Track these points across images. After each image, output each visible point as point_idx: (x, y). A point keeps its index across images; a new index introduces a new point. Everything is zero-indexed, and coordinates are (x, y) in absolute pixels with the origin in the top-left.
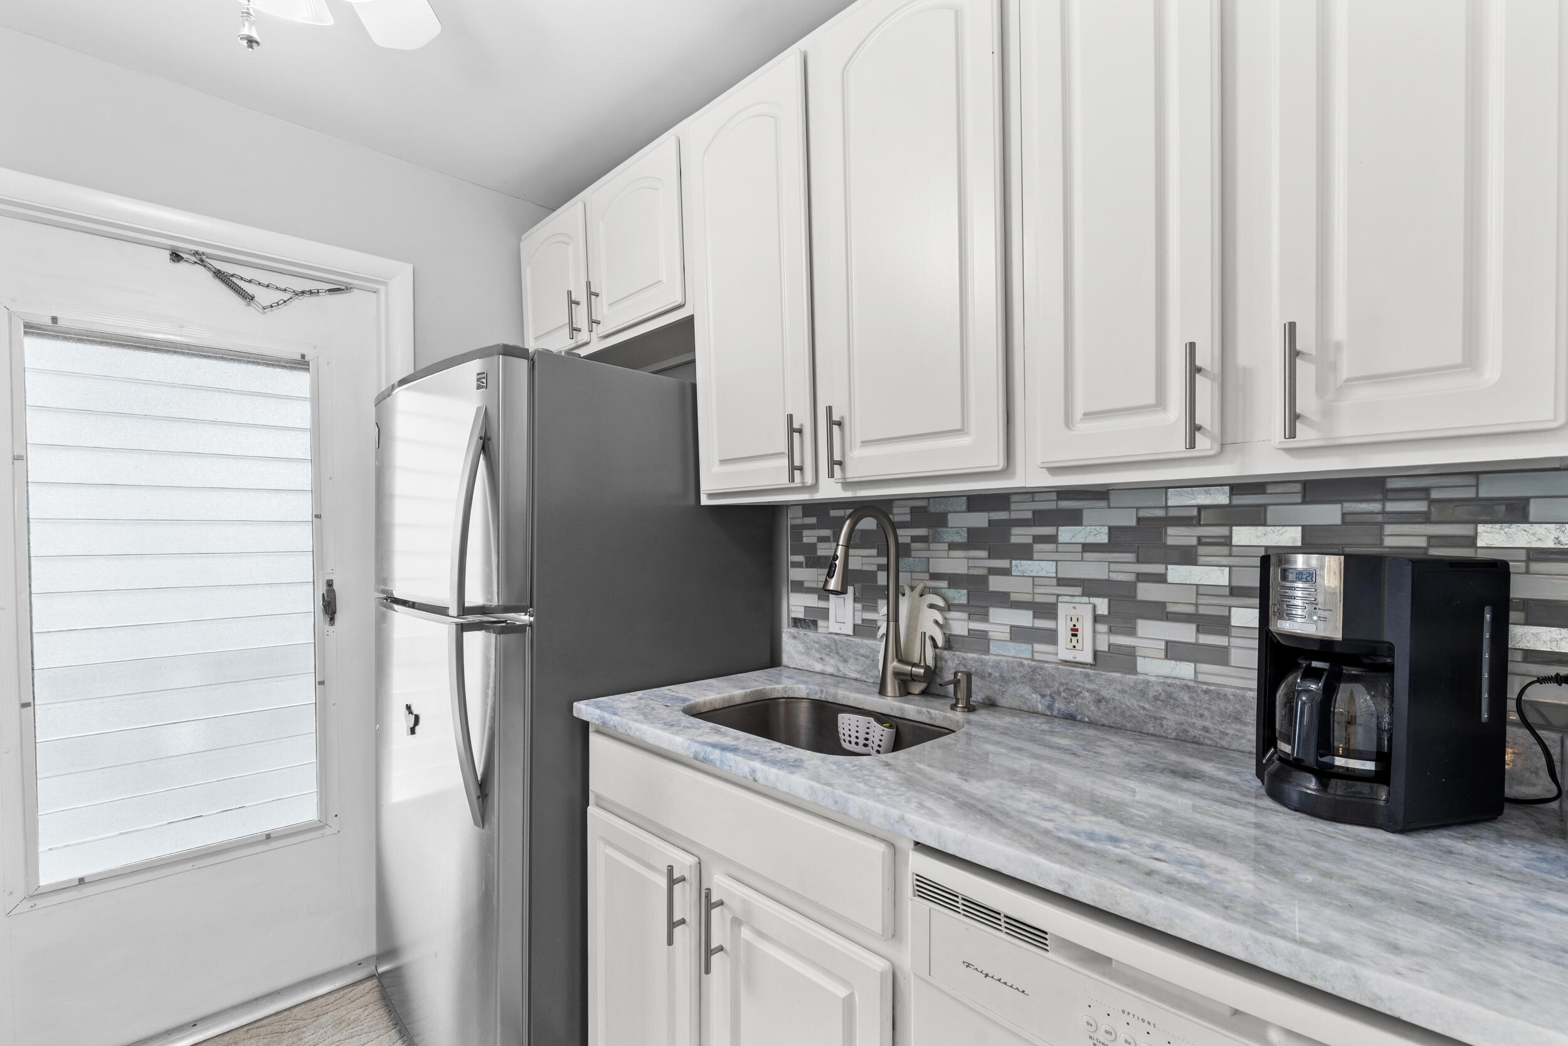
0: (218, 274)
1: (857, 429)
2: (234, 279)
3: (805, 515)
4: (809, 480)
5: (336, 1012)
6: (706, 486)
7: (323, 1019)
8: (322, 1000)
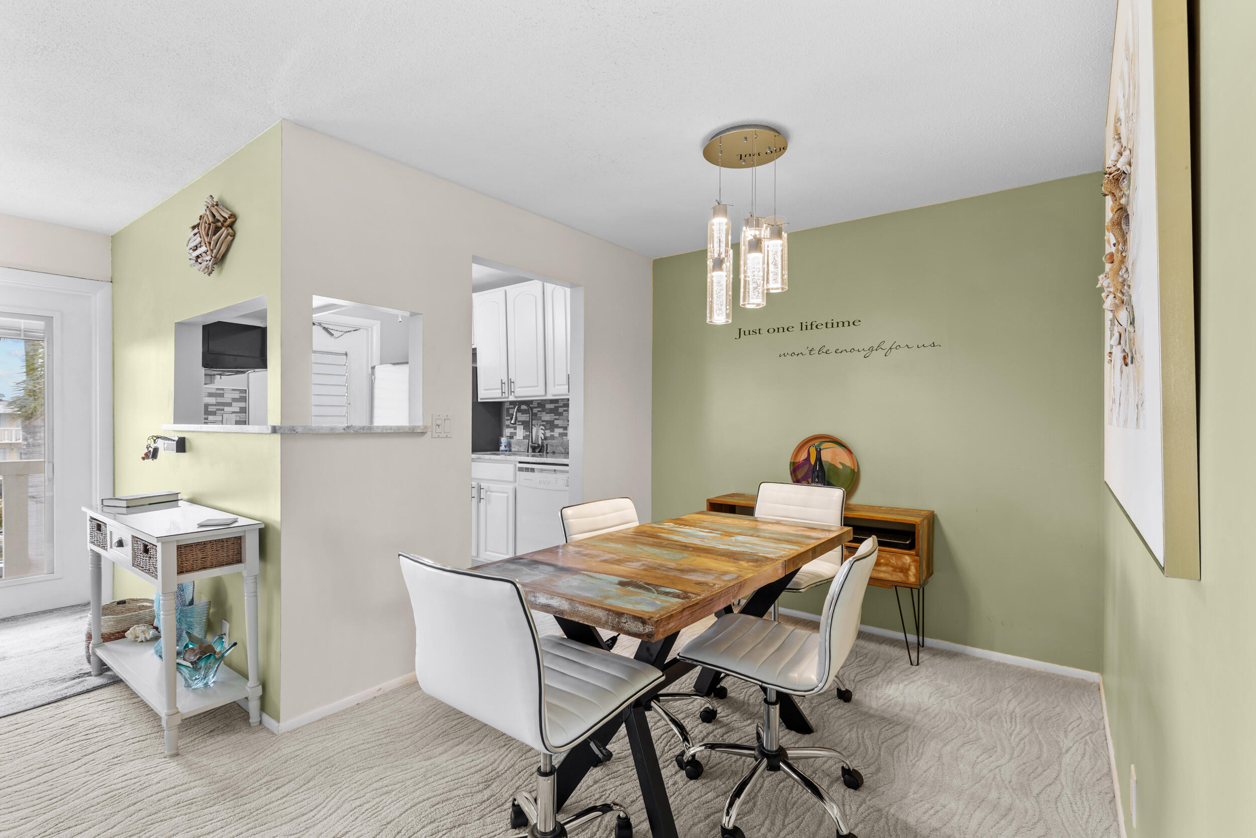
0: (324, 328)
1: (518, 384)
2: (329, 330)
3: (510, 405)
4: (507, 396)
6: (480, 396)
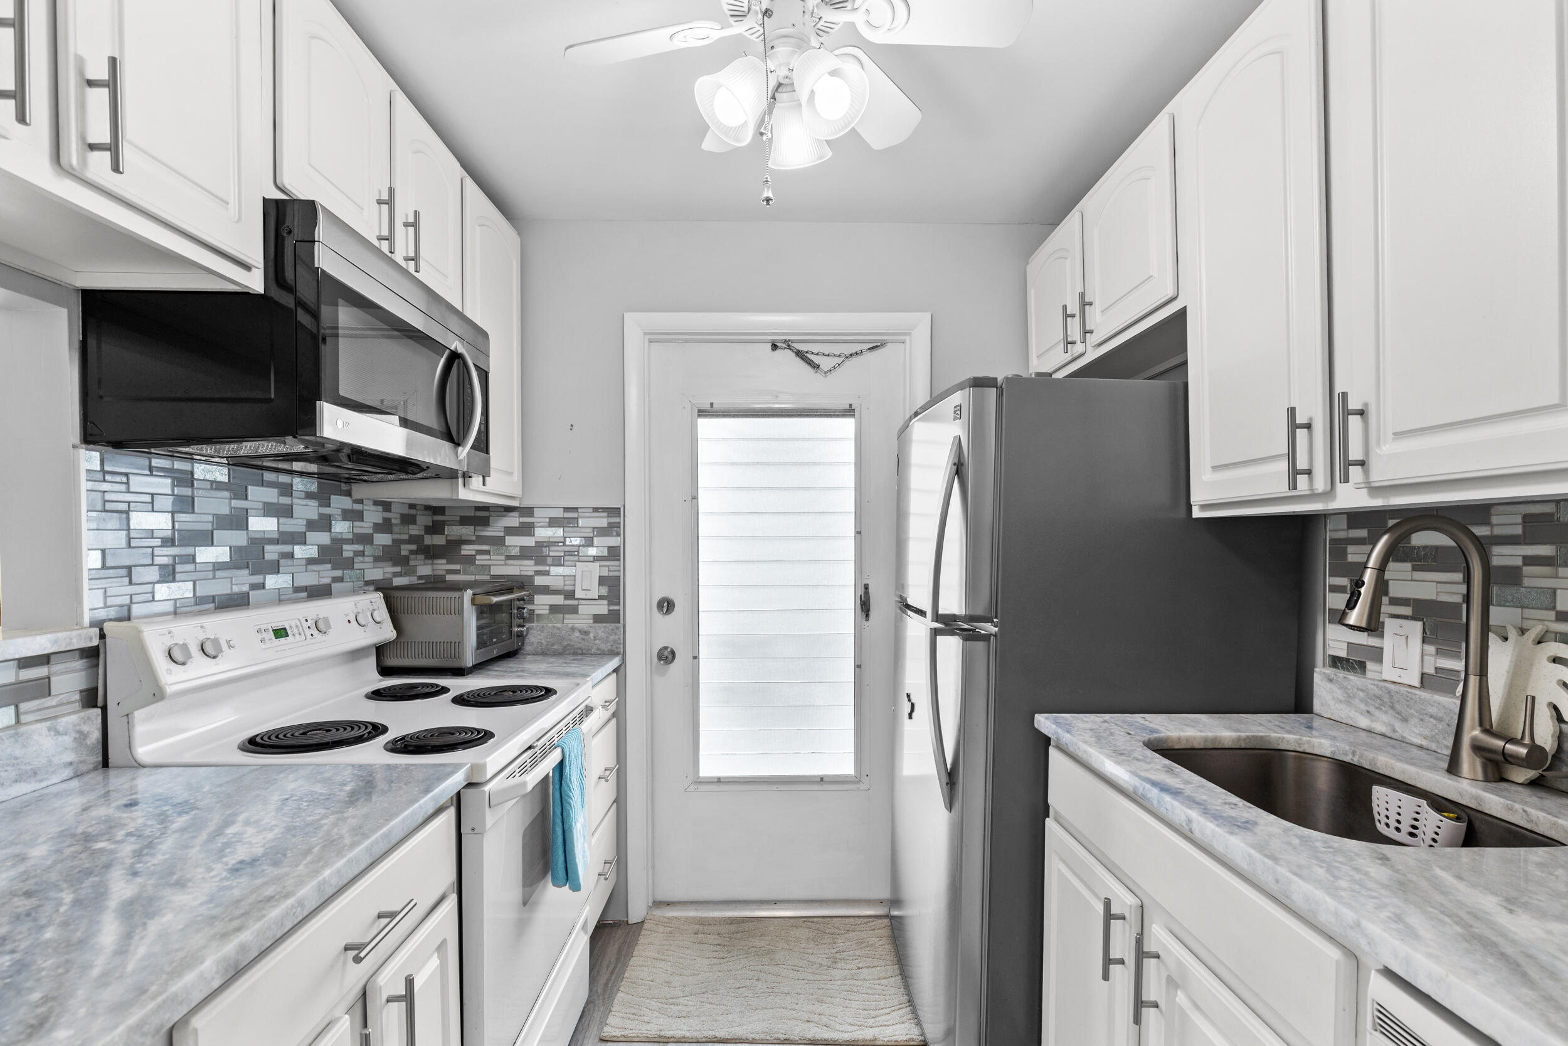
0: (800, 354)
1: (1386, 419)
2: (807, 355)
3: (1351, 526)
4: (1320, 483)
5: (859, 933)
6: (1198, 496)
7: (851, 934)
8: (852, 920)
